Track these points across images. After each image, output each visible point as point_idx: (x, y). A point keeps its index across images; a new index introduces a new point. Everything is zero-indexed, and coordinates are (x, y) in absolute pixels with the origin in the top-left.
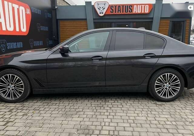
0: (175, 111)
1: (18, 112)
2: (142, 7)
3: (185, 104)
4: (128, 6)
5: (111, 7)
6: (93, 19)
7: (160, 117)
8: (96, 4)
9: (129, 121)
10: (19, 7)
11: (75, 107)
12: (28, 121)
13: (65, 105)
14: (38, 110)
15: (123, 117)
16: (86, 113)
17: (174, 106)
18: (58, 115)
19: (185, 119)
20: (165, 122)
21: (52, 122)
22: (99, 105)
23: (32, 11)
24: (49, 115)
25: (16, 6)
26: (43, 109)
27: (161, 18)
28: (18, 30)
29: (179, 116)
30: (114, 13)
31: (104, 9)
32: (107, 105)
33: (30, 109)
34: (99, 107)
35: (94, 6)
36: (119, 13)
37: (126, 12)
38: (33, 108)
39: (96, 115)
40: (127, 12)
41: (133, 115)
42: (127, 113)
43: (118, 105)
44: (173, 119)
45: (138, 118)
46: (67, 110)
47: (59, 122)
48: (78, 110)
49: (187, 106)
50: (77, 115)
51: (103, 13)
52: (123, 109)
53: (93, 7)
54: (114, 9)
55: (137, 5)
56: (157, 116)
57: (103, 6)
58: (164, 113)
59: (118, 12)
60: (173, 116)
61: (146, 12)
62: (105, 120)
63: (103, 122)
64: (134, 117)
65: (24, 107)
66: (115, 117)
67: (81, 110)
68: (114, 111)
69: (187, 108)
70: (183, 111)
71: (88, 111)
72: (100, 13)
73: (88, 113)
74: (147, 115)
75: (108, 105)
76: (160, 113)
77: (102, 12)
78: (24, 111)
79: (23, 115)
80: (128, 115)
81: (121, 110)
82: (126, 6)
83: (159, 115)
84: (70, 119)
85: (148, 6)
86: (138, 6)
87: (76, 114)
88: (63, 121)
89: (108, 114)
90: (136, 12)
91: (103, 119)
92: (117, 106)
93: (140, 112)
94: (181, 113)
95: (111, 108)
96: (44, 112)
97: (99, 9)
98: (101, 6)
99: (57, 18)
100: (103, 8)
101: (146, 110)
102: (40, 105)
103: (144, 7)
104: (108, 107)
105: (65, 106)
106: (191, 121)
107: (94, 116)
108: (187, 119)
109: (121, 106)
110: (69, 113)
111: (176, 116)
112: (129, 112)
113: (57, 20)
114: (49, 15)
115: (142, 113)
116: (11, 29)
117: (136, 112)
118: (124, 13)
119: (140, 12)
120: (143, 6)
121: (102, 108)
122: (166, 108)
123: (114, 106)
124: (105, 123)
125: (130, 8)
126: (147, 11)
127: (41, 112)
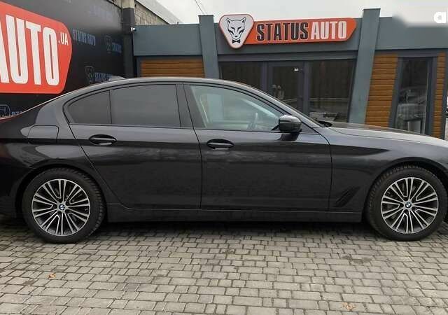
0: (393, 278)
1: (14, 277)
2: (330, 25)
3: (422, 260)
4: (297, 24)
5: (258, 26)
6: (218, 55)
7: (354, 293)
8: (224, 20)
9: (277, 302)
10: (42, 30)
11: (152, 266)
12: (32, 300)
13: (129, 259)
14: (63, 271)
15: (263, 293)
16: (175, 281)
17: (395, 264)
18: (107, 286)
19: (416, 297)
20: (365, 306)
21: (90, 302)
22: (211, 262)
23: (74, 39)
24: (85, 285)
25: (34, 28)
26: (74, 269)
27: (376, 51)
28: (38, 81)
29: (402, 292)
30: (266, 41)
31: (242, 31)
32: (230, 261)
33: (44, 268)
34: (211, 264)
35: (218, 24)
36: (278, 41)
37: (293, 38)
38: (53, 267)
39: (199, 286)
40: (297, 38)
41: (288, 286)
42: (276, 281)
43: (255, 261)
44: (386, 299)
45: (299, 294)
46: (130, 272)
47: (105, 302)
48: (159, 272)
49: (426, 265)
50: (152, 286)
51: (239, 41)
52: (266, 270)
53: (217, 27)
54: (265, 31)
55: (319, 21)
56: (348, 289)
57: (240, 24)
58: (366, 282)
59: (275, 39)
60: (387, 290)
61: (340, 37)
62: (219, 299)
63: (213, 303)
64: (292, 291)
65: (32, 264)
66: (244, 292)
67: (164, 273)
68: (245, 276)
69: (426, 271)
70: (414, 277)
71: (181, 275)
72: (233, 42)
73: (181, 281)
74: (324, 286)
75: (232, 260)
76: (357, 282)
77: (236, 39)
78: (29, 274)
79: (24, 285)
80: (277, 286)
81: (263, 273)
82: (293, 24)
83: (352, 287)
84: (133, 295)
85: (345, 23)
86: (322, 23)
87: (151, 283)
88: (114, 299)
89: (228, 283)
90: (318, 38)
91: (214, 295)
92: (252, 263)
93: (308, 278)
94: (409, 284)
95: (237, 268)
96: (77, 276)
97: (230, 31)
98: (236, 25)
99: (135, 55)
100: (240, 30)
101: (324, 274)
102: (69, 260)
103: (337, 25)
104: (231, 265)
105: (127, 264)
106: (430, 303)
107: (193, 289)
108: (421, 299)
109: (264, 264)
110: (136, 280)
111: (396, 290)
112: (280, 278)
113: (135, 59)
114: (116, 48)
115: (312, 281)
116: (22, 79)
117: (298, 279)
118: (290, 40)
119: (327, 37)
120: (334, 23)
121: (217, 268)
122: (373, 269)
123: (246, 263)
124: (216, 308)
125: (303, 30)
126: (343, 35)
127: (69, 277)
